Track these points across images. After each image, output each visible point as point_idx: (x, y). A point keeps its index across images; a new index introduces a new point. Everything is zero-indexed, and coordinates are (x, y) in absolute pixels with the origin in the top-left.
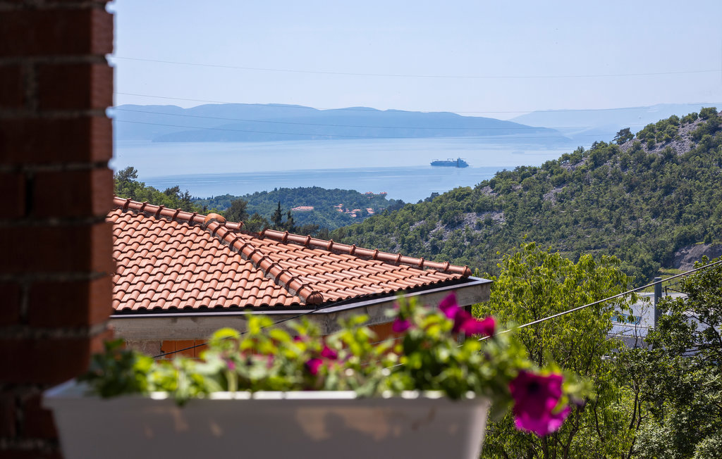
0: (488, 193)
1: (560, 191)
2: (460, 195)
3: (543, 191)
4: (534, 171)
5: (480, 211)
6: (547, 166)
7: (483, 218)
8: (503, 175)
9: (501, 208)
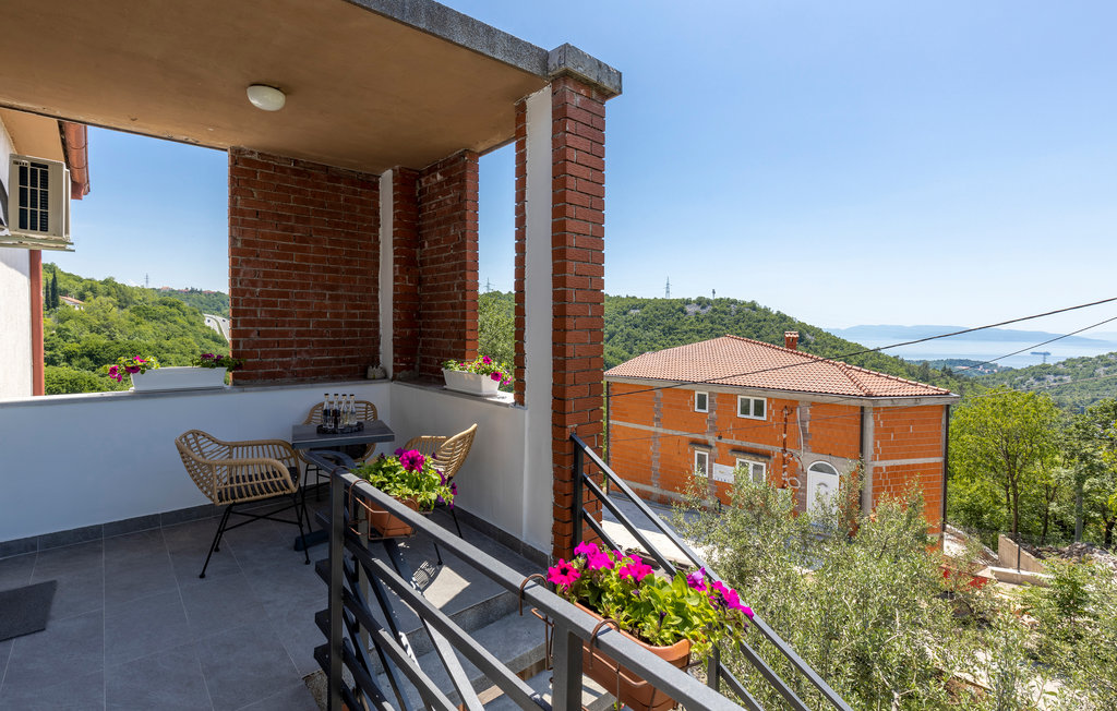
0: (1061, 367)
1: (1106, 369)
2: (1044, 367)
3: (1096, 368)
4: (1091, 359)
5: (1056, 375)
6: (1099, 357)
7: (1057, 378)
8: (1069, 360)
9: (1068, 374)
